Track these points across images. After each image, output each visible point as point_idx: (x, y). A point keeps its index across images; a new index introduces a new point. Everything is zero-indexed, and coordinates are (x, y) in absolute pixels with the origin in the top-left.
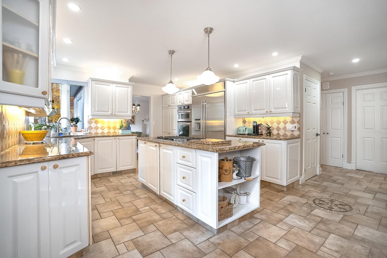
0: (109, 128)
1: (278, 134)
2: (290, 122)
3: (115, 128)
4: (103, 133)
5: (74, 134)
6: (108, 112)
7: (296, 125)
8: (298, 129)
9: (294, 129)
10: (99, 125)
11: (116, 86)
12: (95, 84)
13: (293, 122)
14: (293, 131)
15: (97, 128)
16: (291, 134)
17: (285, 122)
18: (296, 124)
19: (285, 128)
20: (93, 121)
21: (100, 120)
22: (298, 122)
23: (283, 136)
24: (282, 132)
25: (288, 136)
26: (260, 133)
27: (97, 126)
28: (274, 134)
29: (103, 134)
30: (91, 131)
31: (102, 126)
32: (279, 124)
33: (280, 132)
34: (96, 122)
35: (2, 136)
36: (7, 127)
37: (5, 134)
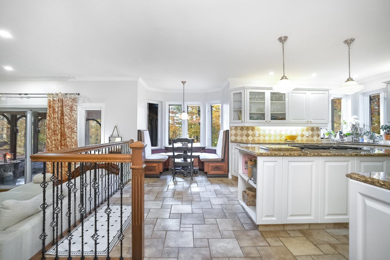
35: (254, 135)
36: (261, 133)
37: (257, 135)
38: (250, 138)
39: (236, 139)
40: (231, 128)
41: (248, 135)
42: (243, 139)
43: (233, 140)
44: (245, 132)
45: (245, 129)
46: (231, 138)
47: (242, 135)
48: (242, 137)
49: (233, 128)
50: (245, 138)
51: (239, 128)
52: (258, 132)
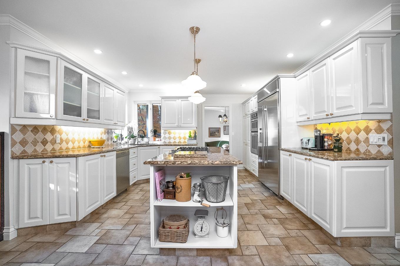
0: (180, 138)
1: (358, 150)
2: (375, 130)
3: (185, 138)
4: (175, 142)
5: (153, 142)
6: (175, 124)
7: (386, 135)
8: (389, 142)
9: (381, 142)
10: (172, 136)
11: (181, 101)
12: (164, 101)
13: (379, 130)
14: (379, 146)
15: (170, 138)
16: (377, 151)
17: (367, 130)
18: (385, 133)
19: (367, 140)
20: (167, 132)
21: (172, 131)
22: (388, 130)
23: (364, 153)
24: (363, 148)
25: (371, 155)
26: (326, 148)
27: (170, 136)
28: (352, 150)
29: (175, 144)
30: (166, 141)
31: (174, 137)
32: (358, 134)
33: (359, 147)
34: (169, 133)
35: (54, 142)
36: (64, 137)
37: (58, 141)
38: (49, 147)
39: (24, 150)
40: (13, 128)
41: (45, 142)
42: (38, 149)
43: (18, 154)
44: (40, 136)
45: (40, 130)
46: (13, 149)
47: (35, 143)
48: (35, 146)
49: (18, 128)
50: (40, 148)
51: (30, 129)
52: (60, 137)
